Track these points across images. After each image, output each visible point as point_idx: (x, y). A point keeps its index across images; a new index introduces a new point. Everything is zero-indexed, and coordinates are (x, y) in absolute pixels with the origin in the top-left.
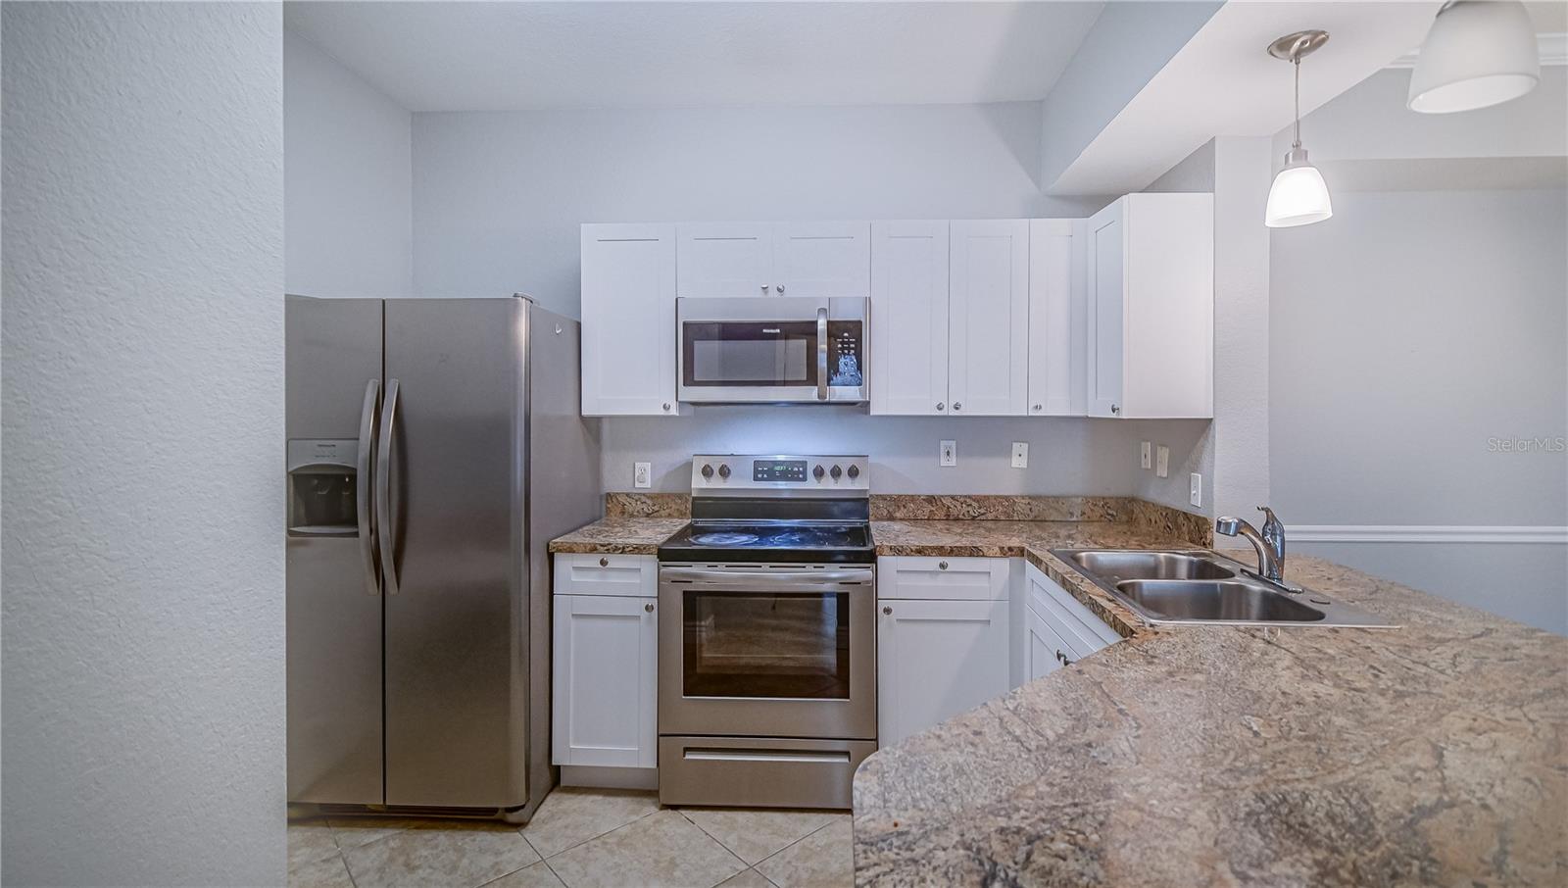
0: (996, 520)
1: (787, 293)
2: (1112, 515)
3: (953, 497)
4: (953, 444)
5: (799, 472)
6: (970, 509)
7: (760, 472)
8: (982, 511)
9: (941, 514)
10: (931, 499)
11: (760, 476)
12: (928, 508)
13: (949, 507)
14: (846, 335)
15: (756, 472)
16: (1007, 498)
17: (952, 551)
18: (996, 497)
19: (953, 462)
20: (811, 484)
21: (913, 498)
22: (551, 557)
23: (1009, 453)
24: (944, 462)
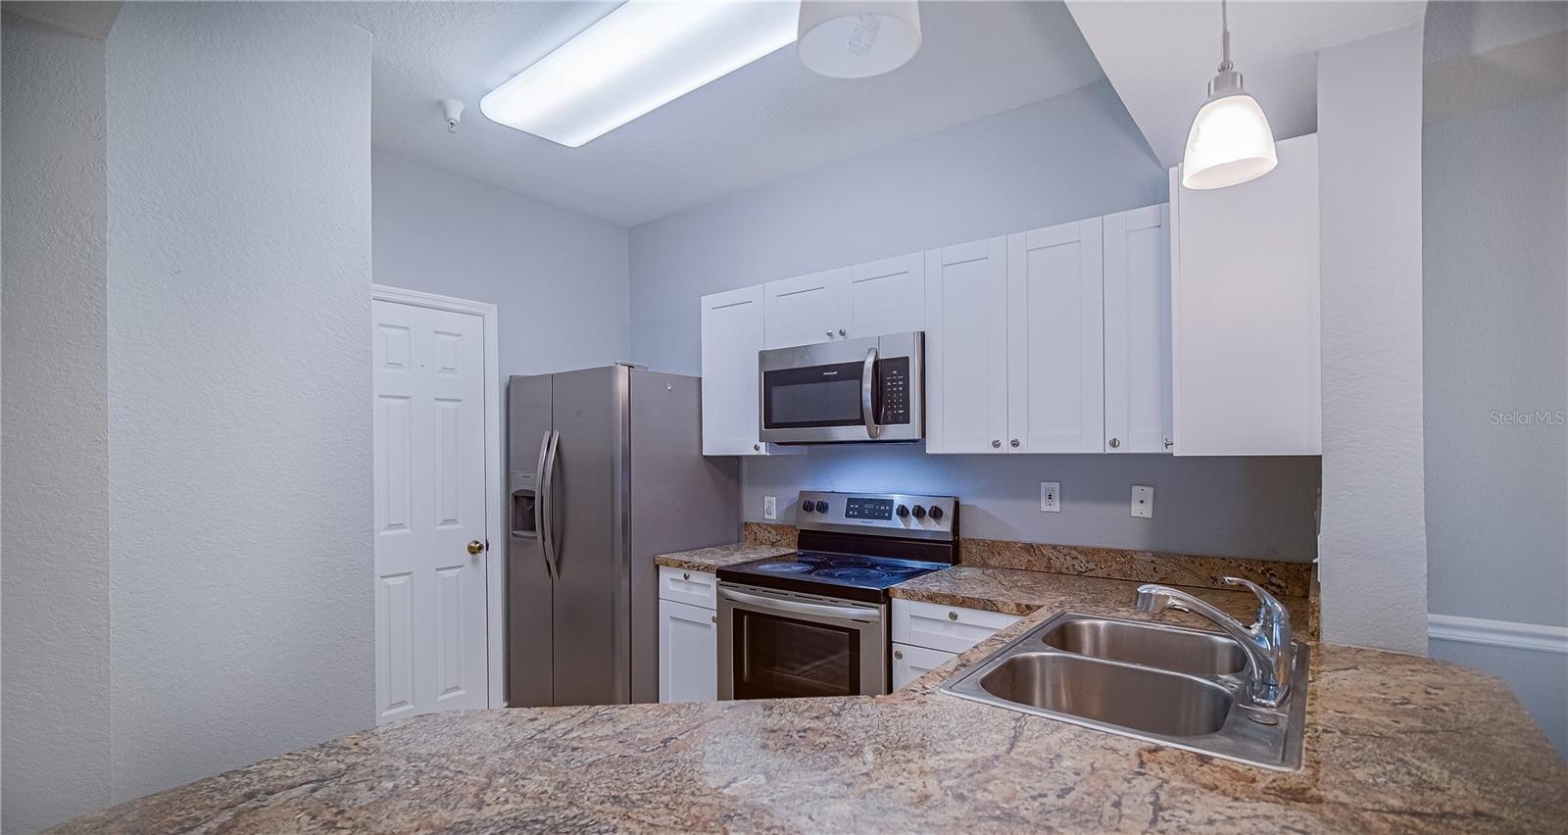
0: (1109, 578)
1: (851, 335)
2: (1279, 586)
3: (1054, 547)
4: (1057, 486)
5: (885, 511)
6: (1075, 562)
7: (852, 509)
8: (1091, 566)
9: (1040, 565)
10: (1029, 548)
11: (851, 513)
12: (1025, 557)
13: (1050, 559)
14: (895, 372)
15: (848, 509)
16: (1122, 553)
17: (964, 601)
18: (1108, 551)
19: (1056, 507)
20: (897, 523)
21: (1008, 545)
22: (657, 567)
23: (1127, 500)
24: (1045, 507)
